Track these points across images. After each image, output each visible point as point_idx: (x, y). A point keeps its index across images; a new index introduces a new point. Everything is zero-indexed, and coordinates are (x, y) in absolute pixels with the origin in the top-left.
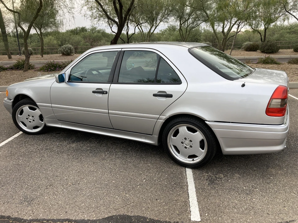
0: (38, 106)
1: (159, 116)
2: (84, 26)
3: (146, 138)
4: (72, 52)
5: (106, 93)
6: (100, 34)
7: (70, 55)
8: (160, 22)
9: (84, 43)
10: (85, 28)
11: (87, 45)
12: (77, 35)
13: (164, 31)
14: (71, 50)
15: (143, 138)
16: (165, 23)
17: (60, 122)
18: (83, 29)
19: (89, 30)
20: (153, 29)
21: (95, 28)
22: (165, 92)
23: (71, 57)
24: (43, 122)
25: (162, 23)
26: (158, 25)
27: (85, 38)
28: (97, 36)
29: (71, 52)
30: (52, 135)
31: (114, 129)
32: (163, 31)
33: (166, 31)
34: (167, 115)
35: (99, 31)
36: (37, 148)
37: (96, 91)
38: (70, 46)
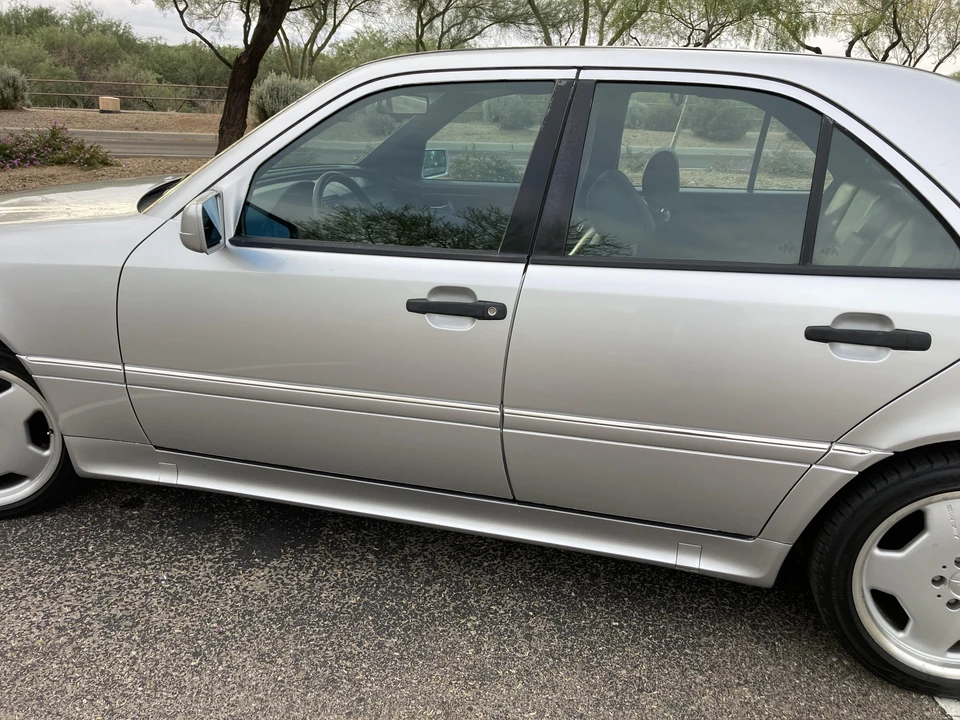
0: (30, 369)
1: (827, 446)
2: (45, 6)
3: (703, 551)
4: (23, 98)
5: (501, 312)
6: (110, 39)
7: (12, 108)
8: (350, 10)
9: (53, 67)
10: (47, 11)
11: (63, 76)
12: (19, 36)
13: (345, 45)
14: (15, 88)
15: (689, 551)
16: (367, 17)
17: (168, 459)
18: (42, 17)
19: (66, 22)
20: (322, 35)
21: (90, 16)
22: (882, 319)
23: (19, 114)
24: (47, 453)
25: (355, 14)
26: (340, 22)
27: (52, 47)
28: (100, 45)
29: (16, 97)
30: (102, 520)
31: (514, 501)
32: (341, 44)
33: (351, 45)
34: (885, 445)
35: (105, 29)
36: (48, 616)
37: (433, 299)
38: (14, 72)
